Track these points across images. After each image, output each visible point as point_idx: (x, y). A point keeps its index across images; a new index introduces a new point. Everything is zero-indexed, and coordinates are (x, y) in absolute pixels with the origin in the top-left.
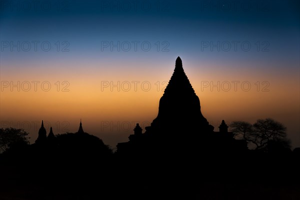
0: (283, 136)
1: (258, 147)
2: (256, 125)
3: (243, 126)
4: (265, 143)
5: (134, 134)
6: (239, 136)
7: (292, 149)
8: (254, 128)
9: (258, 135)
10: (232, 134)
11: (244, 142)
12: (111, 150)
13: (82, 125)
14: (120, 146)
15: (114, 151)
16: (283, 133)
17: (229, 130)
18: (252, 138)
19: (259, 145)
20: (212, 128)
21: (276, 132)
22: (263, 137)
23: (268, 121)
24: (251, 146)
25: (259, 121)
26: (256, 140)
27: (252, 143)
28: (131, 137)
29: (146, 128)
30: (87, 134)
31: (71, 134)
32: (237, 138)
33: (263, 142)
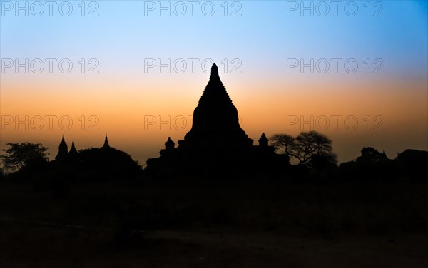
0: (329, 150)
1: (301, 162)
2: (299, 138)
3: (285, 139)
4: (308, 158)
5: (165, 148)
6: (281, 150)
7: (338, 164)
8: (296, 142)
9: (301, 149)
10: (272, 148)
11: (285, 157)
12: (140, 167)
13: (108, 140)
14: (150, 161)
15: (143, 168)
16: (328, 146)
17: (270, 143)
18: (295, 152)
19: (302, 160)
20: (251, 141)
21: (320, 145)
22: (307, 151)
23: (312, 133)
24: (294, 161)
25: (303, 134)
26: (299, 154)
27: (294, 157)
28: (162, 152)
29: (179, 142)
30: (113, 149)
31: (96, 149)
32: (278, 152)
33: (307, 156)
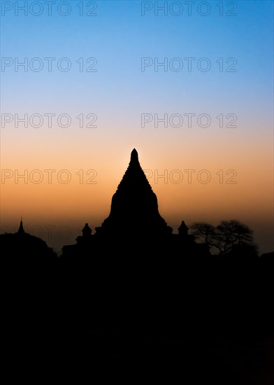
0: (250, 241)
1: (222, 252)
2: (219, 228)
3: (205, 228)
4: (229, 248)
5: (82, 235)
6: (201, 240)
7: (260, 255)
8: (217, 231)
9: (221, 239)
10: (192, 237)
11: (206, 247)
12: (56, 254)
13: (23, 225)
14: (66, 248)
15: (59, 255)
16: (250, 237)
17: (190, 232)
18: (215, 241)
19: (223, 250)
20: (171, 229)
21: (241, 235)
22: (228, 241)
23: (232, 222)
24: (214, 251)
25: (224, 223)
26: (219, 244)
27: (214, 247)
28: (79, 239)
29: (97, 229)
30: (28, 235)
31: (10, 234)
32: (198, 241)
33: (227, 246)
